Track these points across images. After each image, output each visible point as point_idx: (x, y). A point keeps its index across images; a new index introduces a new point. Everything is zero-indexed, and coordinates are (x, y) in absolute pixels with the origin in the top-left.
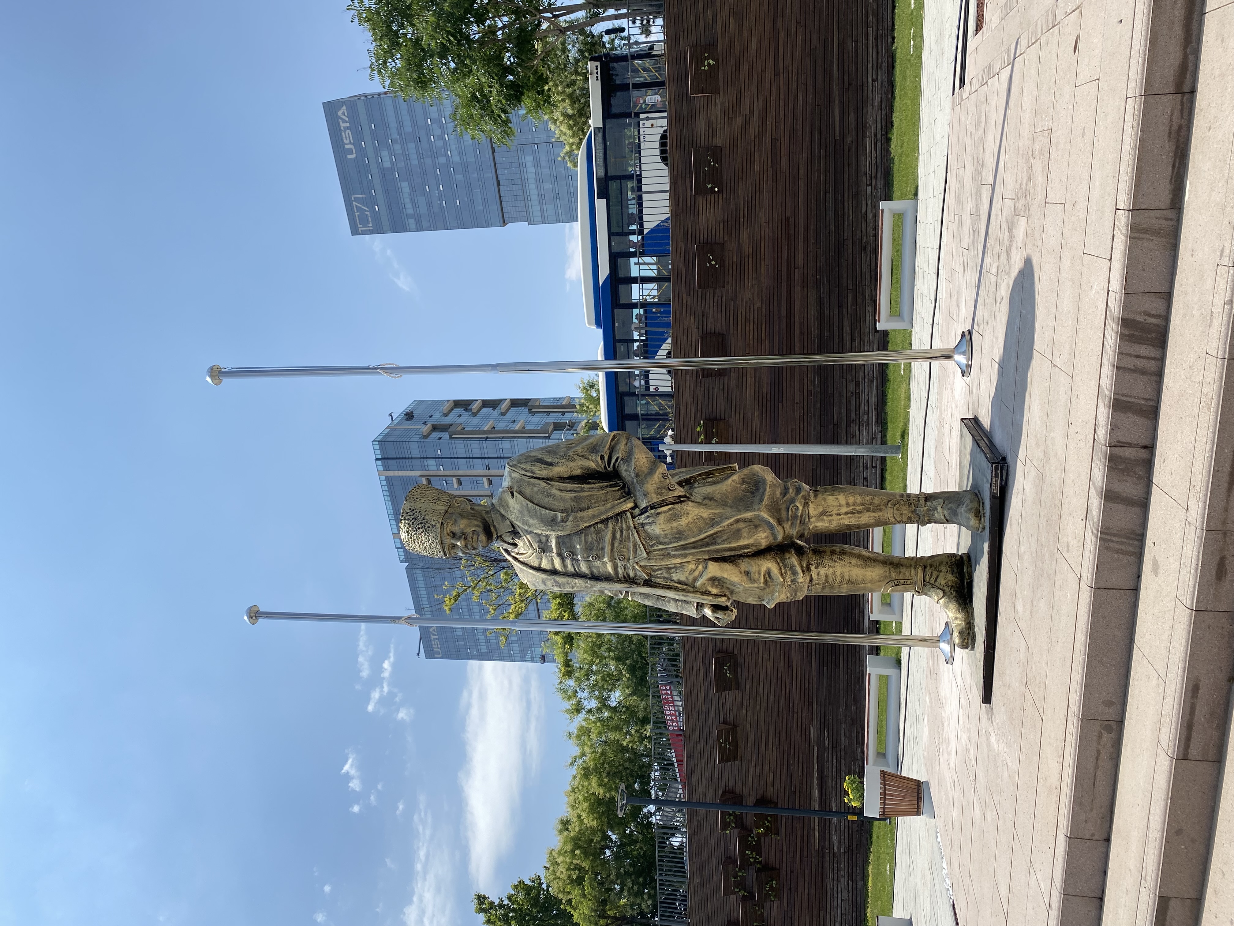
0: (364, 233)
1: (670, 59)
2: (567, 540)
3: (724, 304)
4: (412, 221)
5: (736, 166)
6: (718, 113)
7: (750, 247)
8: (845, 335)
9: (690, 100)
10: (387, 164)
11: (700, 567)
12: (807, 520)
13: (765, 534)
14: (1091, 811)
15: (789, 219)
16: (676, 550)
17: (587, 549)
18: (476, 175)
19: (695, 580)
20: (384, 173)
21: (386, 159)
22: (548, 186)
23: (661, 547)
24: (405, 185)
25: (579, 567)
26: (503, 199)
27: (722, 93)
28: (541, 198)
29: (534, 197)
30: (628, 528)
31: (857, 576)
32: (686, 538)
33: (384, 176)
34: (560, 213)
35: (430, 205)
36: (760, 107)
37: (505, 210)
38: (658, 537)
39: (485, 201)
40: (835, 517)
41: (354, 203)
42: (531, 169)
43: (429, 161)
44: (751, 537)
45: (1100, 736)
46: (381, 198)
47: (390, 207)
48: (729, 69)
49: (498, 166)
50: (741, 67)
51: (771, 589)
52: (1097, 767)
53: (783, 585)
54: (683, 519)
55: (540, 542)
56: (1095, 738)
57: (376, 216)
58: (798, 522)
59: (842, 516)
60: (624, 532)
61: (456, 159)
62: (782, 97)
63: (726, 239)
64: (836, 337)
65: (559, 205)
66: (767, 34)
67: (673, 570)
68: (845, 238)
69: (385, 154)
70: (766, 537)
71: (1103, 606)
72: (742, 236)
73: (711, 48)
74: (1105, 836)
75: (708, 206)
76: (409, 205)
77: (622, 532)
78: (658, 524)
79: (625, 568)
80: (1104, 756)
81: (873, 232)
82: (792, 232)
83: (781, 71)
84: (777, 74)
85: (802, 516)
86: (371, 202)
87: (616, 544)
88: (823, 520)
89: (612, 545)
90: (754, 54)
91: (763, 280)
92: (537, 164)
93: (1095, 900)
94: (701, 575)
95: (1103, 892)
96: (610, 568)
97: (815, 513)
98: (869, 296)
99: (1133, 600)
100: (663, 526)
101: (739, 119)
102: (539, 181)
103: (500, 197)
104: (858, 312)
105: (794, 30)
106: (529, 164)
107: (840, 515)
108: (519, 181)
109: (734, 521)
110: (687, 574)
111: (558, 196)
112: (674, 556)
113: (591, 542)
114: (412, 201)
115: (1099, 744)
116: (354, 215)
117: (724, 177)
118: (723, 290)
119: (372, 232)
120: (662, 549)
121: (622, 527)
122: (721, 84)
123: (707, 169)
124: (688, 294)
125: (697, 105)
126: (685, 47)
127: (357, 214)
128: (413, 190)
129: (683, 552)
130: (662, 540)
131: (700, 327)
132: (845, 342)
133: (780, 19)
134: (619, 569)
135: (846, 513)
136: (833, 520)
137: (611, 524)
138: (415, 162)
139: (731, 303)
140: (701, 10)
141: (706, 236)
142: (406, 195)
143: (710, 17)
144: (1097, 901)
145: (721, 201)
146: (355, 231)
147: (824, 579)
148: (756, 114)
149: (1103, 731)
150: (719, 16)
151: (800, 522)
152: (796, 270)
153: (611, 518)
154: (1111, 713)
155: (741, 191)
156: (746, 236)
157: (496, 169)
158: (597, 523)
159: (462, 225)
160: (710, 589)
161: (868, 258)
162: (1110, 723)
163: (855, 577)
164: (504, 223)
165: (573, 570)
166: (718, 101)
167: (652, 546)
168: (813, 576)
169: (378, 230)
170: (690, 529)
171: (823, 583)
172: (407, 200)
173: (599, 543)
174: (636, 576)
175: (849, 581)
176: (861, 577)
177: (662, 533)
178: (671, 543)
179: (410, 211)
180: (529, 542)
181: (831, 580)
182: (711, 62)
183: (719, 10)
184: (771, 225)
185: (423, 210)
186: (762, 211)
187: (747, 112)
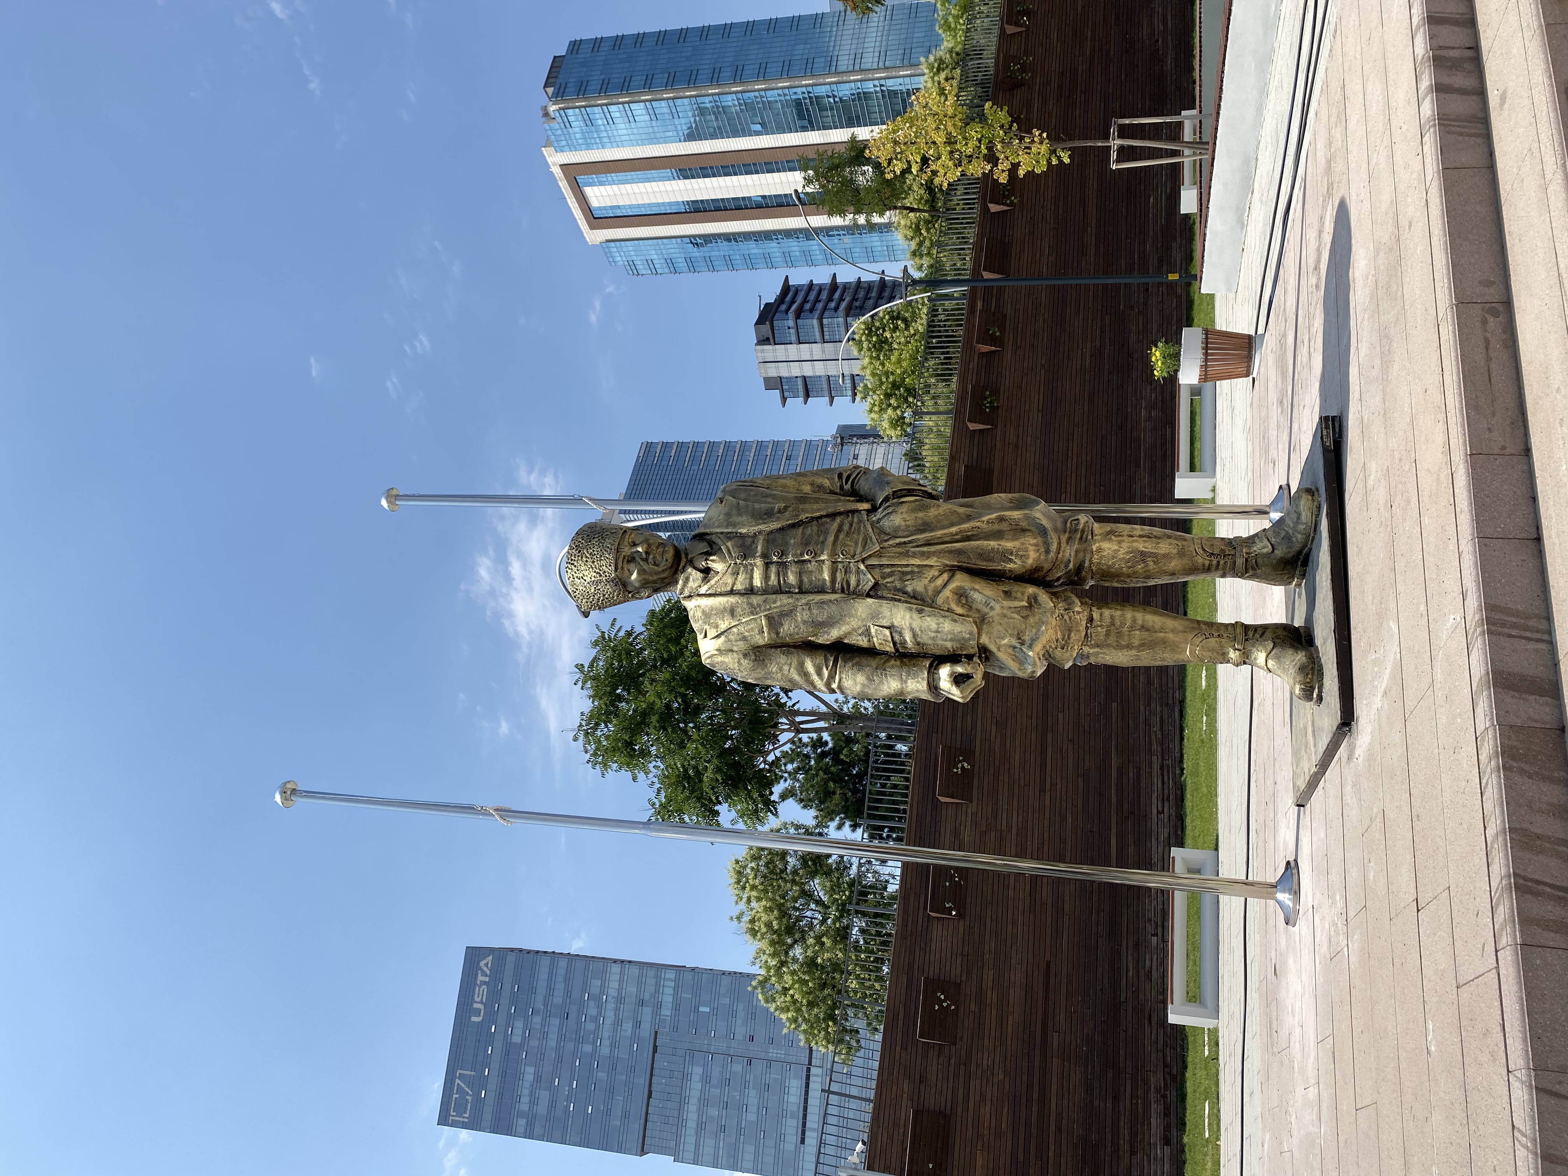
0: (454, 1124)
1: (918, 759)
2: (778, 536)
3: (951, 1069)
4: (522, 1122)
5: (985, 888)
6: (968, 824)
7: (995, 993)
8: (1121, 1142)
9: (936, 803)
10: (517, 1039)
11: (945, 576)
12: (1090, 537)
13: (1035, 541)
14: (1494, 415)
15: (1048, 964)
16: (917, 546)
17: (802, 544)
18: (624, 1078)
19: (938, 592)
20: (509, 1049)
21: (518, 1032)
22: (714, 1112)
23: (898, 540)
24: (530, 1070)
25: (785, 575)
26: (650, 1117)
27: (975, 803)
28: (701, 1127)
29: (692, 1124)
30: (860, 521)
31: (1154, 622)
32: (932, 530)
33: (508, 1053)
34: (721, 1154)
35: (552, 1104)
36: (1020, 824)
37: (648, 1133)
38: (897, 529)
39: (626, 1115)
40: (1126, 538)
41: (457, 1081)
42: (696, 1085)
43: (570, 1046)
44: (1017, 539)
45: (1484, 322)
46: (493, 1084)
47: (501, 1096)
48: (986, 779)
49: (655, 1072)
50: (1001, 778)
51: (1037, 617)
52: (1488, 359)
53: (1053, 613)
54: (932, 510)
55: (742, 546)
56: (1478, 325)
57: (479, 1103)
58: (1079, 536)
59: (1135, 538)
60: (854, 524)
61: (605, 1051)
62: (1047, 815)
63: (964, 979)
64: (1109, 1144)
65: (722, 1143)
66: (1033, 748)
67: (909, 577)
68: (1123, 999)
69: (519, 1024)
70: (1036, 545)
71: (1456, 184)
72: (985, 977)
73: (968, 754)
74: (1522, 447)
75: (945, 933)
76: (525, 1099)
77: (851, 525)
78: (899, 514)
79: (846, 572)
80: (1496, 344)
81: (1161, 997)
82: (1052, 981)
83: (1048, 787)
84: (1043, 790)
85: (1083, 531)
86: (480, 1083)
87: (842, 536)
88: (1110, 539)
89: (837, 537)
90: (1017, 765)
91: (1009, 1043)
92: (706, 1079)
93: (1528, 542)
94: (945, 585)
95: (1538, 528)
96: (826, 576)
97: (1100, 531)
98: (1156, 1088)
99: (1491, 176)
100: (905, 516)
101: (993, 834)
102: (704, 1102)
103: (647, 1113)
104: (1140, 1110)
105: (1065, 747)
106: (696, 1078)
107: (1132, 536)
108: (678, 1098)
109: (997, 518)
110: (926, 581)
111: (723, 1129)
112: (914, 555)
113: (811, 535)
114: (531, 1094)
115: (1486, 330)
116: (450, 1096)
117: (968, 901)
118: (953, 1048)
119: (465, 1126)
120: (899, 544)
121: (853, 522)
122: (975, 792)
123: (948, 884)
124: (904, 1048)
125: (944, 812)
126: (937, 747)
127: (455, 1096)
128: (538, 1078)
129: (925, 549)
130: (900, 533)
131: (915, 1098)
132: (1121, 1153)
133: (1050, 735)
134: (838, 575)
135: (1141, 536)
136: (1123, 541)
137: (838, 520)
138: (552, 1043)
139: (962, 1067)
140: (960, 714)
141: (937, 970)
142: (527, 1084)
143: (969, 722)
144: (1532, 545)
145: (961, 929)
146: (443, 1120)
147: (1109, 621)
148: (1014, 831)
149: (1487, 316)
150: (979, 723)
151: (1081, 538)
152: (1056, 1035)
153: (840, 514)
154: (1493, 294)
155: (988, 920)
156: (991, 978)
157: (651, 1075)
158: (821, 517)
159: (585, 1142)
160: (954, 606)
161: (1154, 1032)
162: (1493, 305)
163: (1151, 624)
164: (643, 1152)
165: (776, 583)
166: (969, 811)
167: (886, 541)
168: (1094, 616)
169: (473, 1125)
170: (939, 521)
171: (1107, 626)
172: (526, 1092)
173: (819, 536)
174: (858, 585)
175: (1143, 627)
176: (1159, 624)
177: (903, 523)
178: (912, 535)
179: (524, 1107)
180: (729, 550)
181: (1118, 623)
182: (966, 765)
183: (980, 717)
184: (1024, 968)
185: (542, 1109)
186: (1014, 948)
187: (1004, 827)
